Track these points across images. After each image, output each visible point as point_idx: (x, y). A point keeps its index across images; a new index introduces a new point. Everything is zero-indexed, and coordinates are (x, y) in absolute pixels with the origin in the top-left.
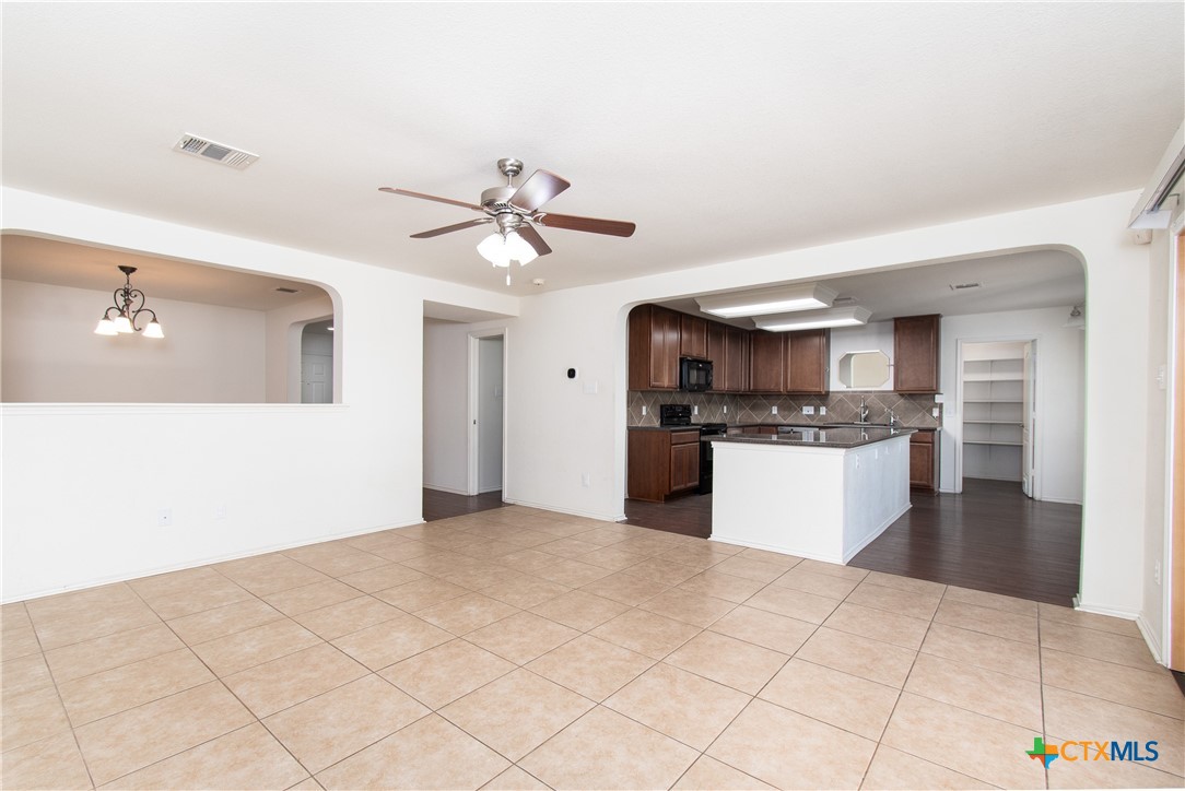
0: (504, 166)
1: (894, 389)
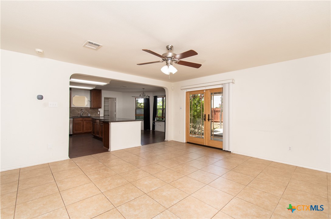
0: (168, 47)
1: (91, 107)
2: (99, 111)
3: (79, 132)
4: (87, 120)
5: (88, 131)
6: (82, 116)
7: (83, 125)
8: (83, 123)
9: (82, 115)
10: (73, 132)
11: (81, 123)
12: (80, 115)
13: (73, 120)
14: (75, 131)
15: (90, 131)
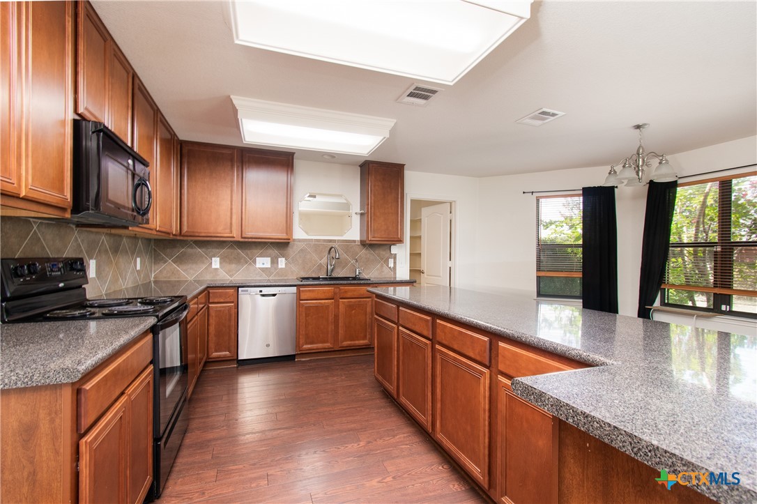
1: (365, 238)
2: (395, 257)
3: (320, 345)
4: (349, 295)
5: (357, 342)
6: (335, 275)
7: (336, 317)
8: (337, 306)
9: (332, 270)
10: (298, 345)
11: (327, 307)
12: (325, 271)
13: (299, 292)
14: (307, 344)
15: (362, 342)
